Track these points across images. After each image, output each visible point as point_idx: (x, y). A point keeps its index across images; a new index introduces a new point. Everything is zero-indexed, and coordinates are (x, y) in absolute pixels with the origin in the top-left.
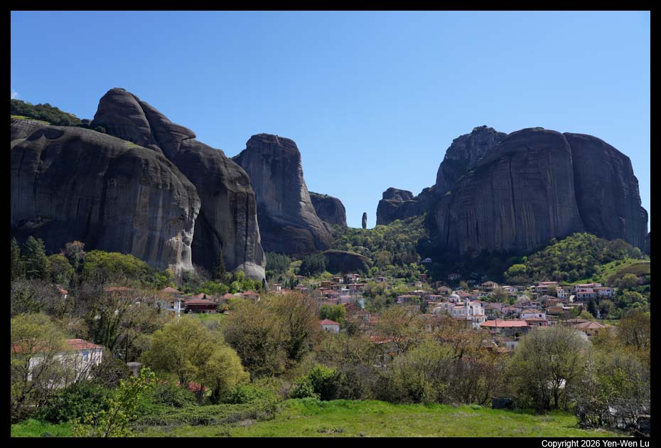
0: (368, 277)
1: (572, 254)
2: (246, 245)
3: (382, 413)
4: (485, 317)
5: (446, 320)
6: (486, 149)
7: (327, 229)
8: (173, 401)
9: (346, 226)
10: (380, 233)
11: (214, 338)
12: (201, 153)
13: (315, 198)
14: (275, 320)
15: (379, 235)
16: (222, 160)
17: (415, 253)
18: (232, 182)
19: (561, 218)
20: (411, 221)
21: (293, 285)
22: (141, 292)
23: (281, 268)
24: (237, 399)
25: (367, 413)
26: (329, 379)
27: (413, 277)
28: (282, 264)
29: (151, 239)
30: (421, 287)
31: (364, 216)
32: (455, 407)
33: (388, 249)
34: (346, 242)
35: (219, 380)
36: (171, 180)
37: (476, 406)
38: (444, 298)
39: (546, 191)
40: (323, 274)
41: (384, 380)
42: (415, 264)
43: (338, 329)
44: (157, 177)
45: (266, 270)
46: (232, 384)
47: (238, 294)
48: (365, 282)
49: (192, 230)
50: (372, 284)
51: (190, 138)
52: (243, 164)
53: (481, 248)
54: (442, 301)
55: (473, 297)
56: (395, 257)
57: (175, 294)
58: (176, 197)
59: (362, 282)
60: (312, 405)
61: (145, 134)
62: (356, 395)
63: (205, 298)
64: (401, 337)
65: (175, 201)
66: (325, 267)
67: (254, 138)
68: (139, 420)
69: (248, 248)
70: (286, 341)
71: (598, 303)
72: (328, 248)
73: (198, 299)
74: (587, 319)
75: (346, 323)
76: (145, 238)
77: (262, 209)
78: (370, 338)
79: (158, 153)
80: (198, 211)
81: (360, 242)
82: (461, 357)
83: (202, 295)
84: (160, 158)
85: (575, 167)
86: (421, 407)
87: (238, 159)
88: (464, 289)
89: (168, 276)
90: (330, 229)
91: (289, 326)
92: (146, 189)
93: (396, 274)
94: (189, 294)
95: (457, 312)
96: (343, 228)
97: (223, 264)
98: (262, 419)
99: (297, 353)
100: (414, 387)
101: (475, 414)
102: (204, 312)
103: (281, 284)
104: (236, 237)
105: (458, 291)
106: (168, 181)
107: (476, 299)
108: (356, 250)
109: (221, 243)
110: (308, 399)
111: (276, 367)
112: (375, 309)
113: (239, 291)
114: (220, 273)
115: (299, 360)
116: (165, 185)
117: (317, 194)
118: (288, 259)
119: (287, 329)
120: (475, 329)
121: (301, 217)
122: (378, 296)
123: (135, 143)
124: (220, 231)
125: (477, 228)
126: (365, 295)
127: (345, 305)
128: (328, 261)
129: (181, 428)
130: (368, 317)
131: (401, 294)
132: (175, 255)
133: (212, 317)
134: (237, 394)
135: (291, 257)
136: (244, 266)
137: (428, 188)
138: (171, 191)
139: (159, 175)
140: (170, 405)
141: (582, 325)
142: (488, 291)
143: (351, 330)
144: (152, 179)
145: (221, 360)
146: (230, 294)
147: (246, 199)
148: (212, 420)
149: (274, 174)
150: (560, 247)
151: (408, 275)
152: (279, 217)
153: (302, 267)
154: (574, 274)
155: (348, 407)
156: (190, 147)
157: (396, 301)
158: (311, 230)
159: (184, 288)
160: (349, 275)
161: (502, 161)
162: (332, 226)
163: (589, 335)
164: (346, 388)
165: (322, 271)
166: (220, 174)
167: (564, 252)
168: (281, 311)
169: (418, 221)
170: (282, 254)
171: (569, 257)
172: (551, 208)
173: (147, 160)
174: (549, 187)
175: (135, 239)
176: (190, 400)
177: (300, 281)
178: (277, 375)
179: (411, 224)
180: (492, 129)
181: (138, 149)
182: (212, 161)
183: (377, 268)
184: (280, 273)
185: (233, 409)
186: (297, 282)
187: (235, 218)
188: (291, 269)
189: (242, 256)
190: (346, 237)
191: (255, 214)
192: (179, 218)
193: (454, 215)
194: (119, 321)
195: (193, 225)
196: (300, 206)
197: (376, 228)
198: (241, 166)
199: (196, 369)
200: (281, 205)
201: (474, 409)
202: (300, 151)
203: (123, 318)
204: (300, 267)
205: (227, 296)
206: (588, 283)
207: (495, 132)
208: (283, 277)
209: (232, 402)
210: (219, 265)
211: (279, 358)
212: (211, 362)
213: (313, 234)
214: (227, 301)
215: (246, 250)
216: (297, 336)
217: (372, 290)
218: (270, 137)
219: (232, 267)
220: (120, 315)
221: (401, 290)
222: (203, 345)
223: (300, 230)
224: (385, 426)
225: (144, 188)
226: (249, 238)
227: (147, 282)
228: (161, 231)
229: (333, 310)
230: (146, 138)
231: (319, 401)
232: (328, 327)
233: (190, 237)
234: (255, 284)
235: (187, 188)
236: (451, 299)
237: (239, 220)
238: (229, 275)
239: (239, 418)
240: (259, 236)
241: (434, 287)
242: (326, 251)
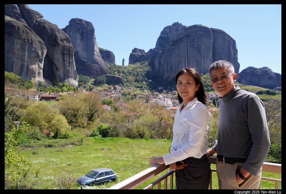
0: (124, 87)
1: (209, 81)
2: (69, 71)
3: (128, 142)
4: (173, 105)
5: (156, 106)
6: (178, 33)
7: (106, 65)
8: (36, 138)
9: (115, 64)
10: (130, 68)
11: (55, 111)
12: (46, 26)
13: (101, 51)
14: (83, 104)
15: (130, 69)
16: (57, 29)
17: (145, 77)
18: (62, 40)
19: (206, 65)
20: (144, 63)
21: (91, 90)
22: (19, 90)
23: (85, 82)
24: (65, 137)
25: (121, 142)
26: (106, 129)
27: (143, 88)
28: (86, 80)
29: (22, 66)
30: (147, 92)
31: (123, 60)
32: (157, 140)
33: (133, 75)
34: (115, 71)
35: (57, 129)
36: (31, 37)
37: (166, 140)
38: (156, 97)
39: (201, 53)
40: (104, 85)
41: (129, 130)
42: (145, 82)
43: (110, 109)
44: (24, 36)
45: (78, 82)
46: (63, 131)
47: (65, 93)
48: (123, 89)
49: (43, 62)
50: (126, 90)
51: (40, 17)
52: (67, 32)
53: (173, 76)
54: (155, 98)
55: (168, 97)
56: (136, 79)
57: (36, 92)
58: (35, 46)
59: (122, 89)
60: (98, 139)
61: (17, 13)
62: (117, 135)
63: (50, 94)
64: (137, 112)
65: (34, 48)
66: (105, 82)
67: (72, 20)
68: (21, 146)
69: (70, 72)
70: (87, 113)
71: (217, 101)
72: (107, 74)
73: (47, 95)
74: (212, 107)
75: (114, 106)
76: (19, 65)
77: (76, 54)
78: (124, 112)
79: (24, 24)
80: (45, 54)
81: (121, 72)
82: (161, 120)
83: (48, 93)
84: (25, 26)
85: (214, 43)
86: (144, 140)
87: (65, 30)
88: (165, 93)
89: (31, 83)
90: (108, 65)
91: (89, 107)
92: (19, 41)
93: (137, 86)
94: (42, 92)
95: (161, 103)
96: (114, 65)
97: (58, 79)
98: (76, 145)
99: (92, 119)
100: (141, 132)
101: (165, 143)
102: (49, 100)
103: (85, 89)
104: (64, 66)
105: (162, 94)
106: (30, 38)
107: (169, 98)
108: (119, 75)
109: (57, 69)
110: (97, 137)
111: (83, 124)
112: (127, 101)
113: (66, 92)
114: (57, 83)
115: (93, 121)
116: (28, 40)
117: (102, 49)
118: (88, 78)
119: (87, 108)
120: (168, 110)
121: (94, 59)
122: (128, 95)
123: (12, 17)
124: (56, 63)
125: (172, 68)
126: (123, 95)
127: (114, 99)
128: (107, 80)
129: (40, 149)
130: (124, 104)
131: (138, 95)
132: (35, 74)
133: (53, 102)
134: (66, 135)
135: (90, 77)
136: (68, 80)
137: (152, 49)
138: (32, 43)
139: (25, 35)
140: (35, 139)
141: (210, 109)
142: (174, 94)
143: (116, 110)
144: (21, 36)
145: (58, 121)
146: (62, 93)
147: (69, 50)
148: (54, 145)
149: (82, 38)
150: (204, 77)
151: (141, 87)
152: (84, 58)
153: (95, 82)
154: (209, 89)
155: (113, 140)
156: (41, 22)
157: (136, 98)
158: (99, 65)
159: (40, 89)
160: (116, 86)
161: (184, 39)
162: (109, 64)
163: (212, 113)
164: (113, 133)
165: (104, 84)
166: (56, 36)
167: (206, 79)
168: (85, 100)
169: (147, 63)
170: (86, 75)
171: (207, 82)
172: (202, 61)
173: (18, 27)
174: (202, 52)
175: (14, 65)
176: (44, 137)
177: (94, 88)
178: (83, 128)
179: (144, 65)
180: (181, 24)
181: (14, 21)
182: (52, 30)
183: (128, 84)
184: (85, 84)
185: (64, 141)
186: (93, 88)
187: (64, 58)
188: (90, 83)
189: (67, 76)
190: (115, 69)
191: (73, 56)
192: (36, 57)
193: (162, 62)
194: (8, 103)
195: (43, 60)
196: (94, 54)
197: (128, 66)
198: (66, 33)
199: (47, 124)
200: (85, 53)
201: (165, 141)
202: (94, 28)
203: (10, 102)
204: (94, 82)
205: (60, 93)
206: (214, 92)
207: (182, 25)
208: (86, 86)
209: (63, 138)
210: (56, 79)
211: (84, 120)
212: (54, 122)
213: (100, 67)
214: (60, 96)
215: (69, 73)
216: (92, 111)
217: (126, 93)
218: (80, 20)
219: (62, 80)
220: (9, 100)
221: (138, 93)
222: (50, 114)
223: (94, 65)
224: (128, 147)
225: (18, 40)
226: (70, 68)
227: (21, 86)
228: (28, 63)
229: (109, 101)
230: (17, 16)
231: (101, 138)
232: (106, 108)
233: (42, 65)
234: (73, 89)
235: (40, 42)
236: (159, 98)
237: (65, 59)
238: (61, 84)
239: (66, 145)
240: (75, 67)
241: (152, 92)
242: (106, 75)
